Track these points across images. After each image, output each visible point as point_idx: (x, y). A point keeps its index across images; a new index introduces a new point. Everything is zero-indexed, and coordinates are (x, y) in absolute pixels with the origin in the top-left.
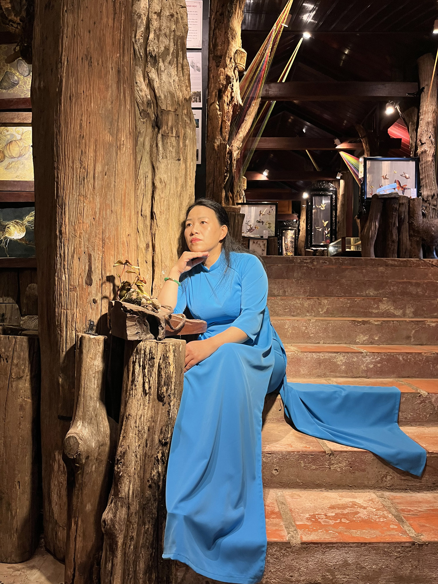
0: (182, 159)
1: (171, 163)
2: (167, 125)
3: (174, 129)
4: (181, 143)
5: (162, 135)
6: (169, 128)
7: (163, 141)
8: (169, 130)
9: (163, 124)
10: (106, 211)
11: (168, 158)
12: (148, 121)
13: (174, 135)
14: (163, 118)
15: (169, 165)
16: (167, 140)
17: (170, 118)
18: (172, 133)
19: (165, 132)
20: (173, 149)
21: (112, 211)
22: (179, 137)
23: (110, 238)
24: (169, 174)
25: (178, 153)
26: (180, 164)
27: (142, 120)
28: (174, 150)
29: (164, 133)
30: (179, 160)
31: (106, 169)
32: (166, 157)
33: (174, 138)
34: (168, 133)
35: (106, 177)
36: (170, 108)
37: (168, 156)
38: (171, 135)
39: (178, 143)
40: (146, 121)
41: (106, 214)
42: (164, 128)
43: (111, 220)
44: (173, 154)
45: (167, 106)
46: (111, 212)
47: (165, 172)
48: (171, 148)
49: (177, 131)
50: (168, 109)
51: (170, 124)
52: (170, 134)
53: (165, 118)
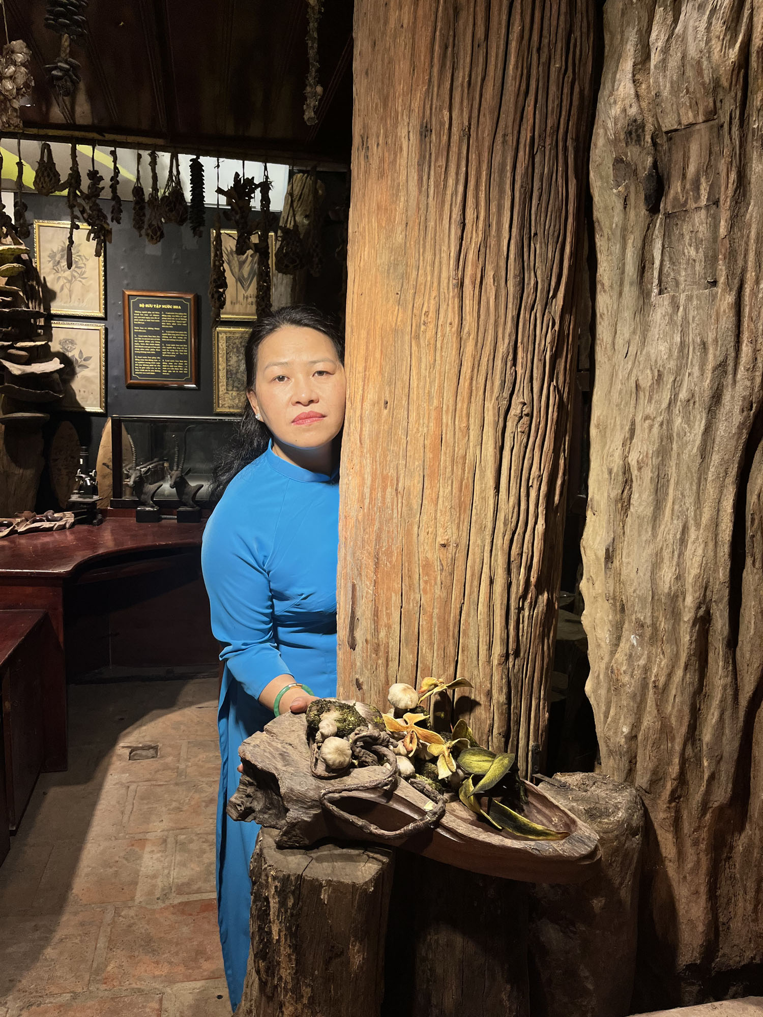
0: (722, 280)
1: (689, 298)
2: (684, 176)
3: (703, 180)
4: (723, 223)
5: (668, 216)
6: (688, 186)
7: (667, 234)
8: (687, 193)
9: (672, 179)
10: (384, 490)
11: (682, 287)
12: (632, 189)
13: (703, 201)
14: (674, 158)
15: (681, 309)
16: (682, 226)
17: (694, 149)
18: (697, 198)
19: (676, 199)
20: (697, 252)
21: (397, 490)
22: (716, 203)
23: (392, 552)
24: (678, 339)
25: (711, 260)
26: (714, 297)
27: (615, 191)
28: (701, 254)
29: (673, 207)
30: (714, 283)
31: (387, 392)
32: (677, 284)
33: (703, 212)
34: (686, 202)
35: (386, 412)
36: (688, 117)
37: (682, 279)
38: (694, 206)
39: (715, 227)
40: (627, 187)
41: (384, 498)
42: (675, 188)
43: (395, 511)
44: (697, 268)
45: (679, 114)
46: (394, 493)
47: (665, 334)
48: (693, 252)
49: (711, 187)
50: (685, 121)
51: (692, 169)
52: (692, 205)
53: (678, 156)
